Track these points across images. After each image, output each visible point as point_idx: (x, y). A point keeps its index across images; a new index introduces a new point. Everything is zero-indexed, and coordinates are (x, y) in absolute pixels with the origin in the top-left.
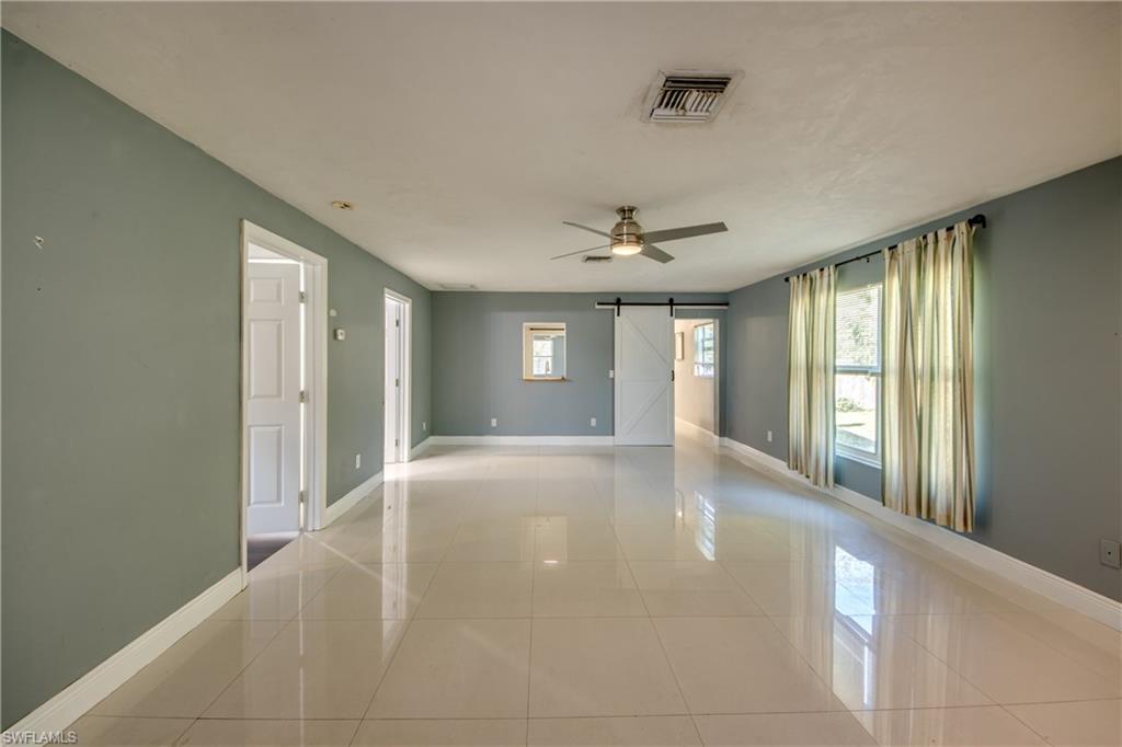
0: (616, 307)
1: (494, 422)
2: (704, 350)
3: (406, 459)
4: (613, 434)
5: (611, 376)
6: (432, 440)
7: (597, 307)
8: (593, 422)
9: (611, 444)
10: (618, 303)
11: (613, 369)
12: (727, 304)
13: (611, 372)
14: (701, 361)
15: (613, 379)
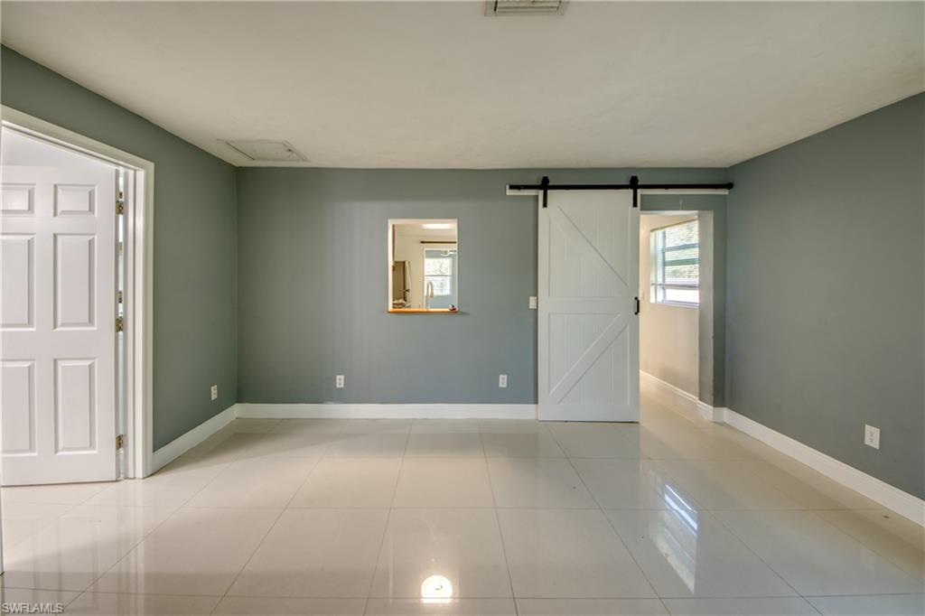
0: (541, 193)
1: (340, 381)
2: (665, 264)
3: (140, 474)
4: (537, 403)
5: (532, 305)
6: (237, 411)
7: (509, 192)
8: (503, 381)
9: (531, 417)
10: (545, 185)
11: (536, 294)
12: (729, 186)
13: (532, 300)
14: (660, 280)
15: (536, 311)
